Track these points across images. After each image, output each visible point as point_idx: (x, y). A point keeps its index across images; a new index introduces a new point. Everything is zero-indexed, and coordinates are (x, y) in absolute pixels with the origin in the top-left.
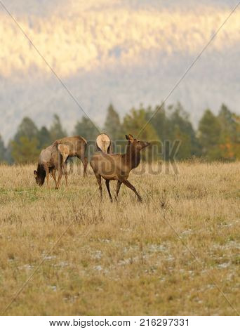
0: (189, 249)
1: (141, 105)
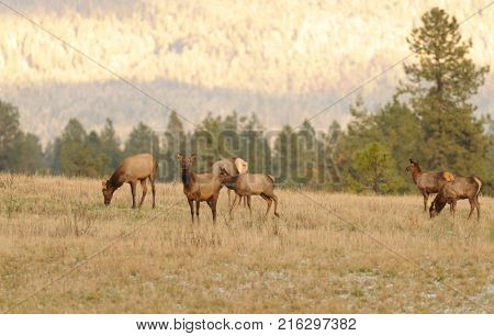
0: (309, 278)
1: (210, 114)
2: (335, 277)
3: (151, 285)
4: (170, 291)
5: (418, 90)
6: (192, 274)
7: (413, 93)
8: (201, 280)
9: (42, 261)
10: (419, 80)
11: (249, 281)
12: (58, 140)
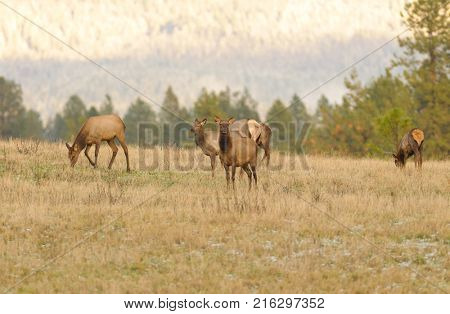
2: (393, 244)
3: (199, 254)
4: (220, 260)
5: (412, 62)
6: (240, 241)
7: (407, 65)
8: (251, 249)
9: (80, 229)
10: (412, 53)
11: (302, 249)
12: (58, 116)
